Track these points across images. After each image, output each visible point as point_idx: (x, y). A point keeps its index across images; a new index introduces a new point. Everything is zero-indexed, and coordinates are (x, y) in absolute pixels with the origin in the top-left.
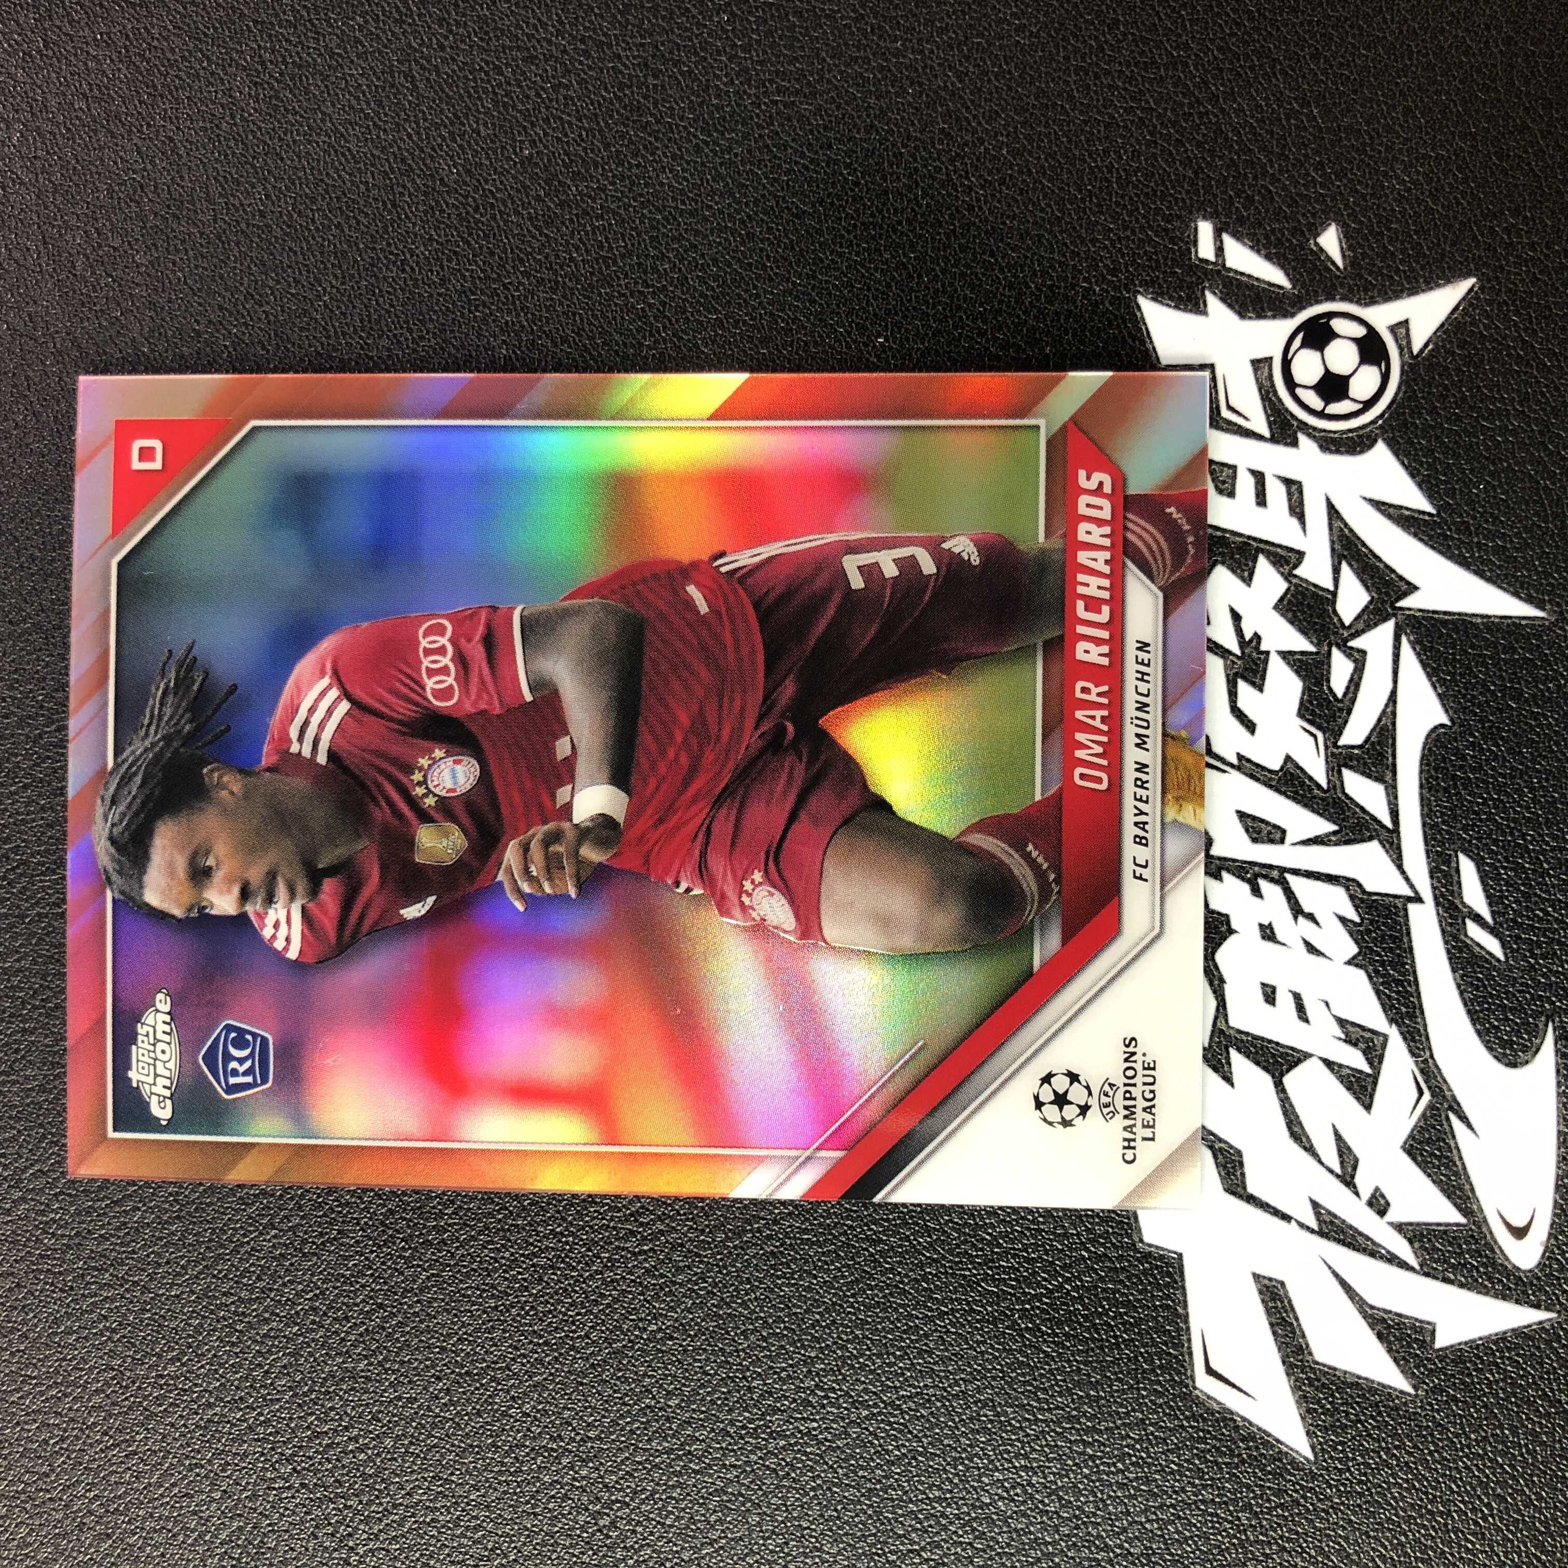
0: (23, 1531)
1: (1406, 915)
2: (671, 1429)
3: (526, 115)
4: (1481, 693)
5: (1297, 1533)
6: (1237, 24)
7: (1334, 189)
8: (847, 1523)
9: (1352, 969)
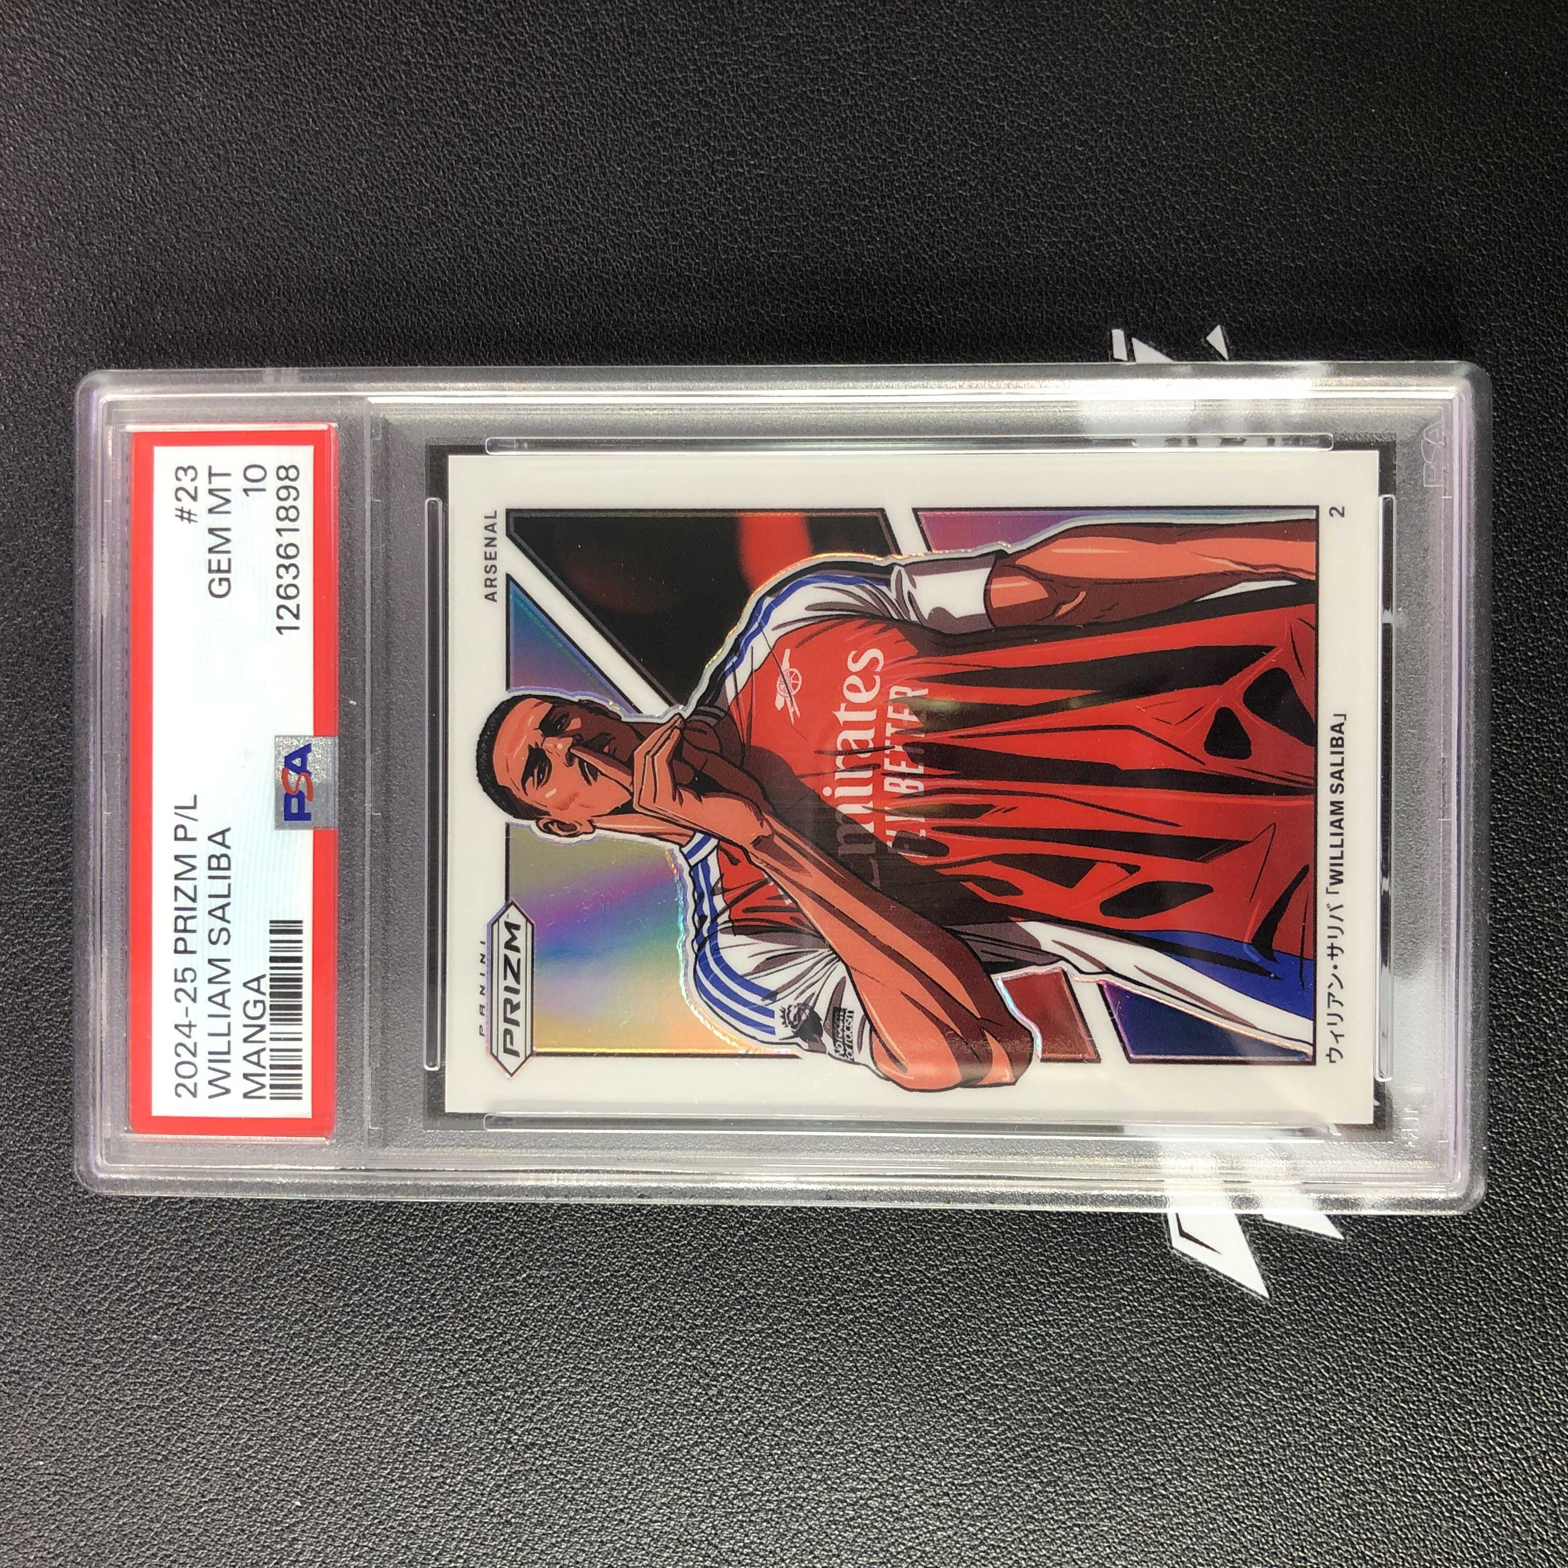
0: (246, 1436)
2: (761, 1313)
3: (573, 275)
5: (1259, 1355)
6: (1133, 171)
7: (1218, 297)
8: (906, 1376)
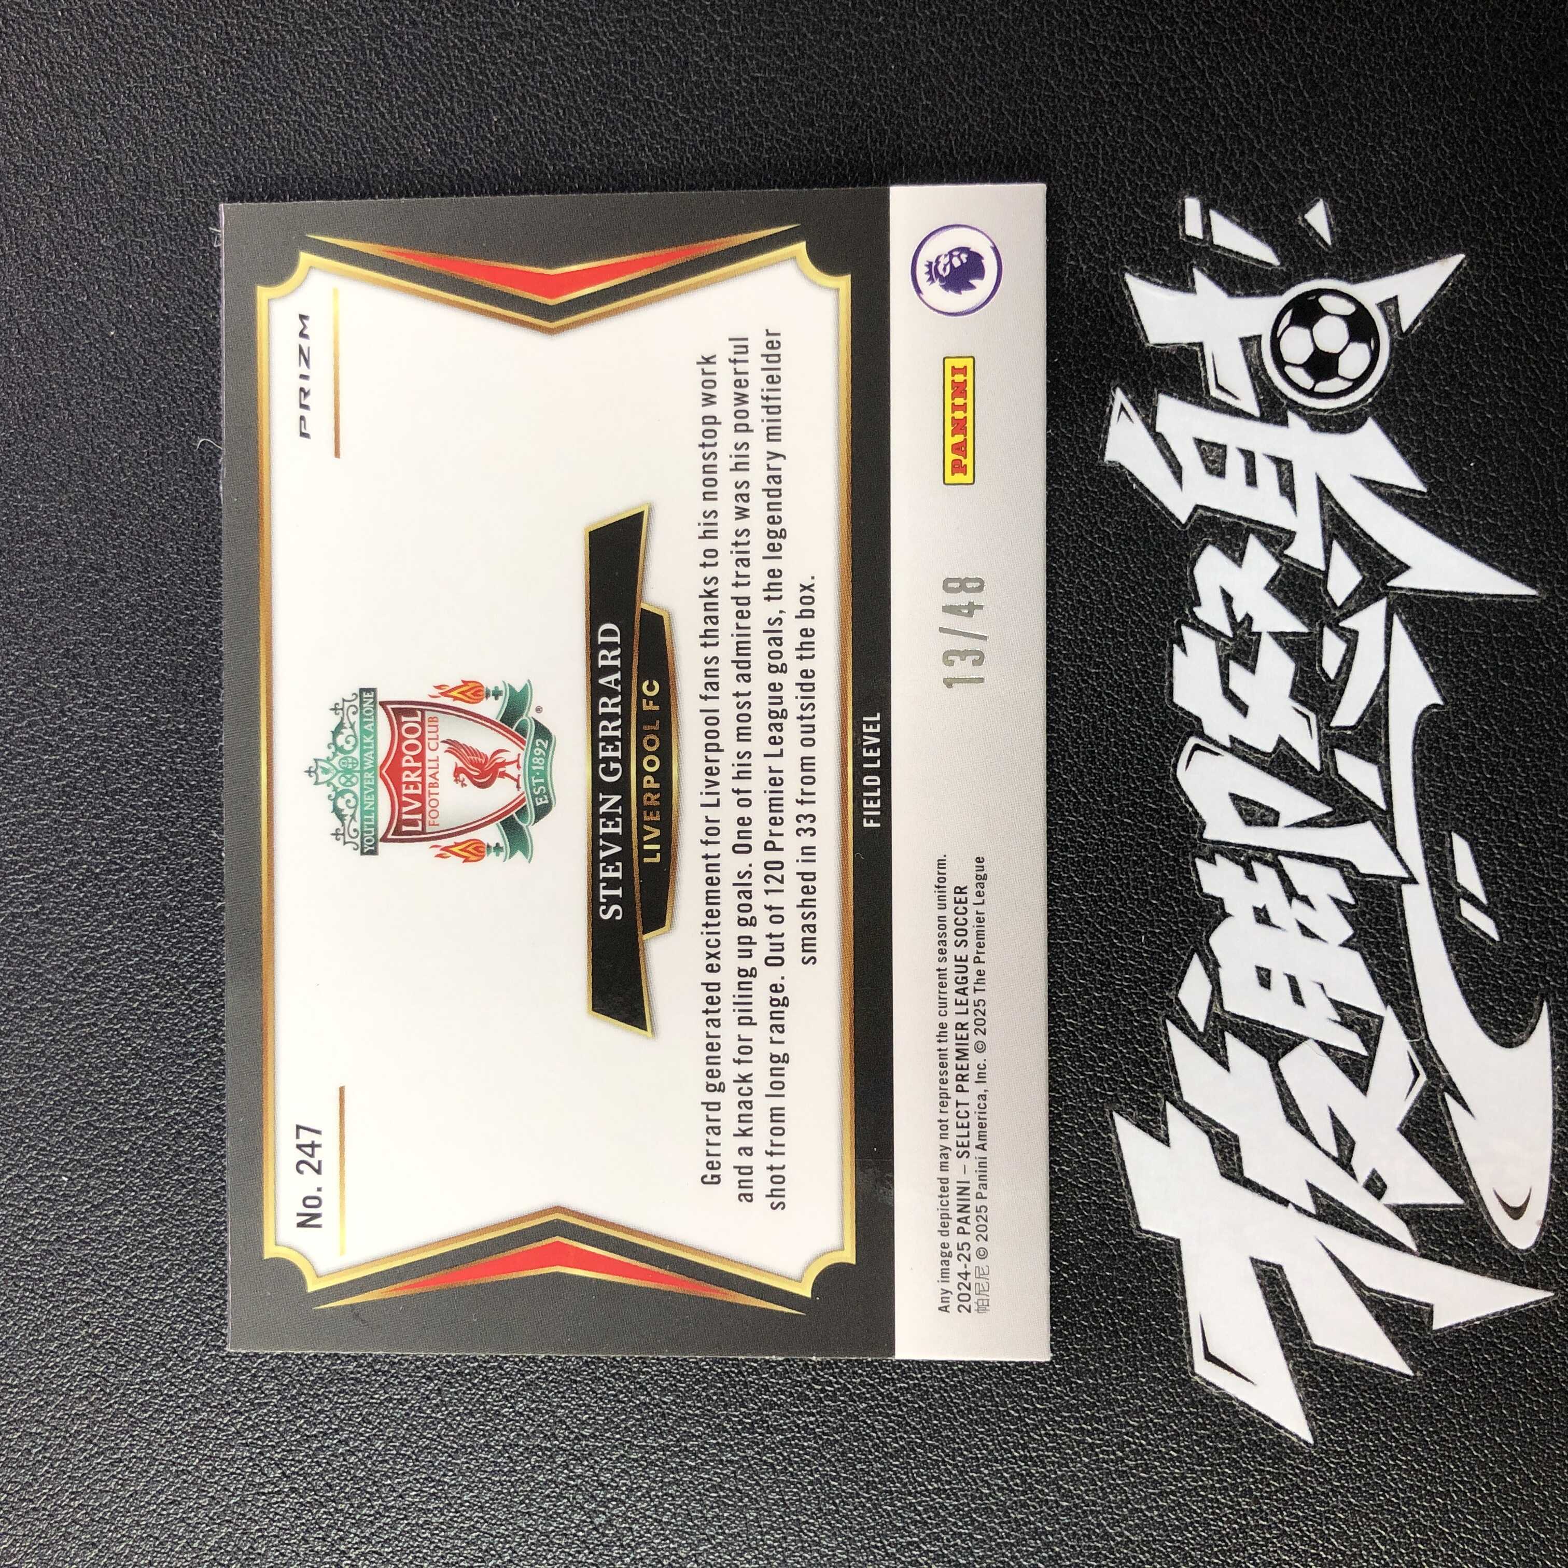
1: (1401, 897)
2: (667, 1425)
3: (502, 93)
4: (1473, 672)
5: (1297, 1517)
7: (1322, 165)
9: (1347, 951)
